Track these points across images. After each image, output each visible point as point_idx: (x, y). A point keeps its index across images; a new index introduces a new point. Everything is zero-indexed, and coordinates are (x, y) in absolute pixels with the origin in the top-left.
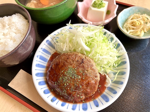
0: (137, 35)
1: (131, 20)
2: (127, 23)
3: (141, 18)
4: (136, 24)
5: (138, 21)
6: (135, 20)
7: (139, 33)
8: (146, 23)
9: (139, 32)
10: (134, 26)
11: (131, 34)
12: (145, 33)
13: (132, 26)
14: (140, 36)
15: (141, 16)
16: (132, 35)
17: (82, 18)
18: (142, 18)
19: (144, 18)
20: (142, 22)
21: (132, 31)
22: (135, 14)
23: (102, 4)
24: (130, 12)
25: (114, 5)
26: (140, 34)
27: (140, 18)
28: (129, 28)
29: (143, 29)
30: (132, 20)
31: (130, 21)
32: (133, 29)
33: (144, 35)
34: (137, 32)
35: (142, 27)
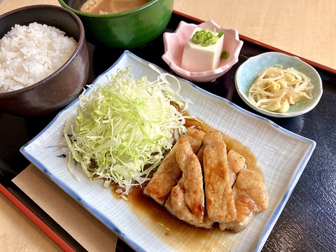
0: (275, 109)
1: (264, 78)
2: (256, 85)
3: (283, 75)
4: (273, 87)
5: (276, 81)
6: (270, 80)
7: (278, 106)
8: (294, 86)
9: (279, 104)
10: (270, 91)
11: (264, 106)
12: (291, 105)
13: (266, 90)
14: (282, 111)
15: (282, 71)
16: (266, 109)
17: (170, 63)
18: (285, 76)
19: (288, 75)
20: (285, 84)
21: (265, 100)
22: (271, 68)
23: (211, 37)
24: (262, 64)
25: (236, 41)
26: (282, 108)
27: (280, 75)
28: (260, 94)
29: (287, 97)
30: (266, 80)
31: (261, 81)
32: (268, 97)
33: (290, 110)
34: (275, 103)
35: (285, 93)
